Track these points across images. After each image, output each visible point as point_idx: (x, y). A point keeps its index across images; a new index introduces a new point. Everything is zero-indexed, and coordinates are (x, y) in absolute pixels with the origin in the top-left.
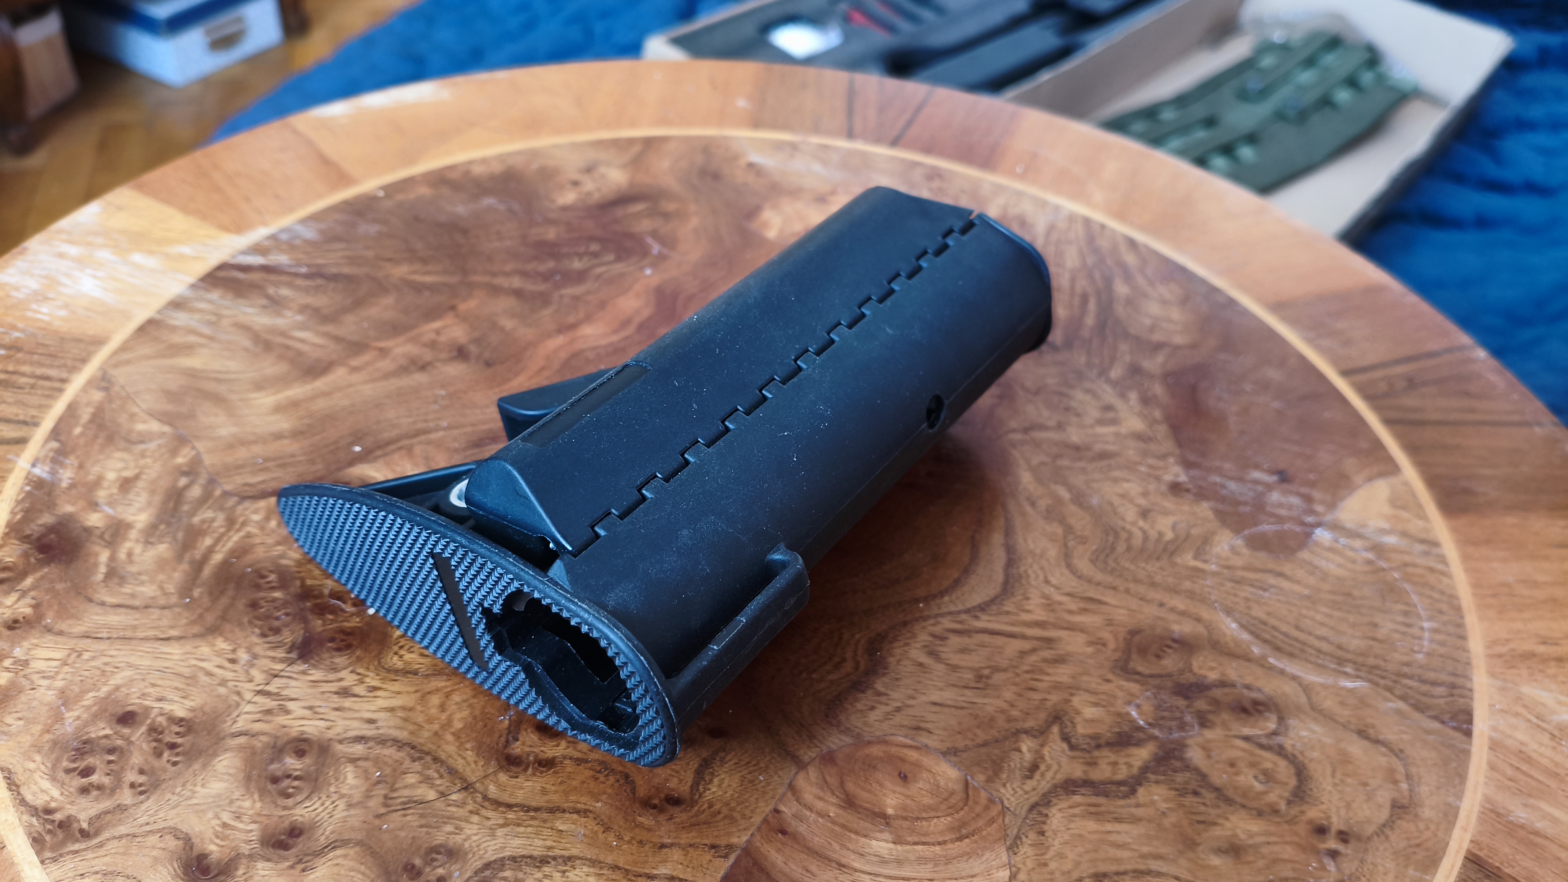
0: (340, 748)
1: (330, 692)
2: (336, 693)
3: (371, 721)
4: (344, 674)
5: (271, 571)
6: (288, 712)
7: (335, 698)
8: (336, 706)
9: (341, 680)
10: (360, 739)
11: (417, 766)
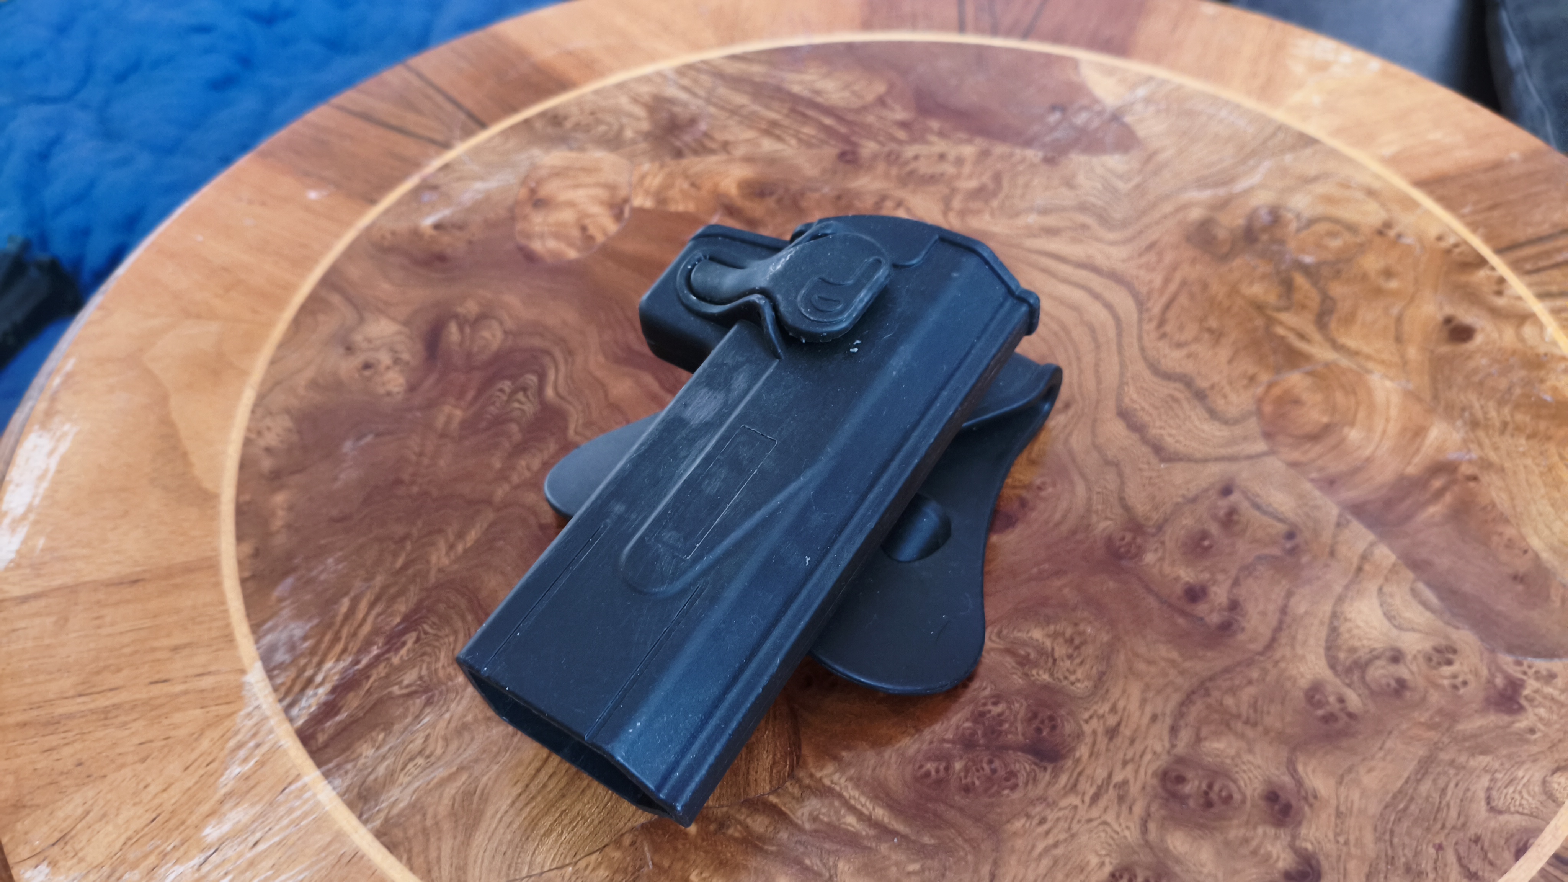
0: (1181, 748)
1: (1108, 744)
2: (1111, 739)
3: (1154, 718)
4: (1087, 729)
5: (921, 767)
6: (1125, 782)
7: (1118, 741)
8: (1127, 742)
9: (1094, 733)
10: (1174, 730)
11: (1216, 694)
